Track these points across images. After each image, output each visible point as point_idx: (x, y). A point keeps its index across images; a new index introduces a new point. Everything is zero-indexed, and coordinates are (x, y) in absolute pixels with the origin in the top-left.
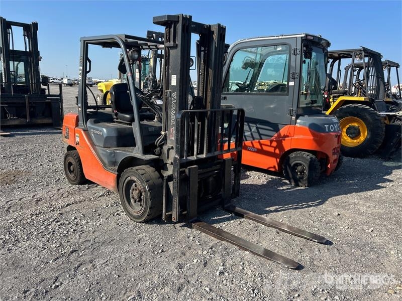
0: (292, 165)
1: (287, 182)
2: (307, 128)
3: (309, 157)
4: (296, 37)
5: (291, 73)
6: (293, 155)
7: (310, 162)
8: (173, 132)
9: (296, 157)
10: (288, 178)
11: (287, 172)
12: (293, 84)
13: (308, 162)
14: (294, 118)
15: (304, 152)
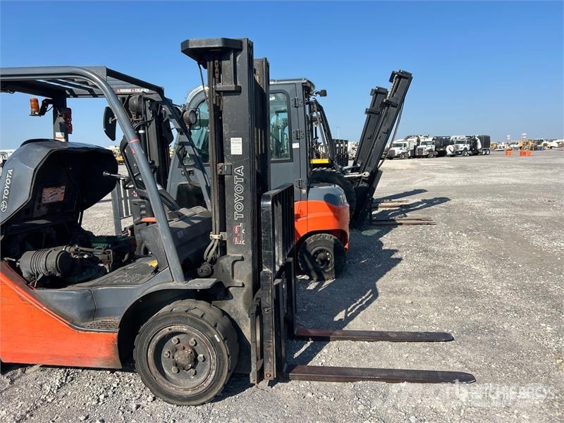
0: (312, 253)
1: (306, 277)
2: (324, 202)
3: (332, 240)
4: (294, 83)
5: (293, 131)
6: (310, 240)
7: (335, 245)
8: (239, 232)
9: (315, 242)
10: (307, 272)
11: (305, 264)
12: (298, 147)
13: (332, 246)
14: (304, 191)
15: (325, 234)
